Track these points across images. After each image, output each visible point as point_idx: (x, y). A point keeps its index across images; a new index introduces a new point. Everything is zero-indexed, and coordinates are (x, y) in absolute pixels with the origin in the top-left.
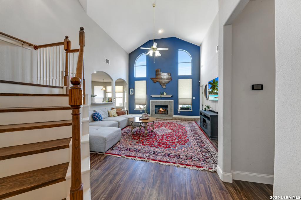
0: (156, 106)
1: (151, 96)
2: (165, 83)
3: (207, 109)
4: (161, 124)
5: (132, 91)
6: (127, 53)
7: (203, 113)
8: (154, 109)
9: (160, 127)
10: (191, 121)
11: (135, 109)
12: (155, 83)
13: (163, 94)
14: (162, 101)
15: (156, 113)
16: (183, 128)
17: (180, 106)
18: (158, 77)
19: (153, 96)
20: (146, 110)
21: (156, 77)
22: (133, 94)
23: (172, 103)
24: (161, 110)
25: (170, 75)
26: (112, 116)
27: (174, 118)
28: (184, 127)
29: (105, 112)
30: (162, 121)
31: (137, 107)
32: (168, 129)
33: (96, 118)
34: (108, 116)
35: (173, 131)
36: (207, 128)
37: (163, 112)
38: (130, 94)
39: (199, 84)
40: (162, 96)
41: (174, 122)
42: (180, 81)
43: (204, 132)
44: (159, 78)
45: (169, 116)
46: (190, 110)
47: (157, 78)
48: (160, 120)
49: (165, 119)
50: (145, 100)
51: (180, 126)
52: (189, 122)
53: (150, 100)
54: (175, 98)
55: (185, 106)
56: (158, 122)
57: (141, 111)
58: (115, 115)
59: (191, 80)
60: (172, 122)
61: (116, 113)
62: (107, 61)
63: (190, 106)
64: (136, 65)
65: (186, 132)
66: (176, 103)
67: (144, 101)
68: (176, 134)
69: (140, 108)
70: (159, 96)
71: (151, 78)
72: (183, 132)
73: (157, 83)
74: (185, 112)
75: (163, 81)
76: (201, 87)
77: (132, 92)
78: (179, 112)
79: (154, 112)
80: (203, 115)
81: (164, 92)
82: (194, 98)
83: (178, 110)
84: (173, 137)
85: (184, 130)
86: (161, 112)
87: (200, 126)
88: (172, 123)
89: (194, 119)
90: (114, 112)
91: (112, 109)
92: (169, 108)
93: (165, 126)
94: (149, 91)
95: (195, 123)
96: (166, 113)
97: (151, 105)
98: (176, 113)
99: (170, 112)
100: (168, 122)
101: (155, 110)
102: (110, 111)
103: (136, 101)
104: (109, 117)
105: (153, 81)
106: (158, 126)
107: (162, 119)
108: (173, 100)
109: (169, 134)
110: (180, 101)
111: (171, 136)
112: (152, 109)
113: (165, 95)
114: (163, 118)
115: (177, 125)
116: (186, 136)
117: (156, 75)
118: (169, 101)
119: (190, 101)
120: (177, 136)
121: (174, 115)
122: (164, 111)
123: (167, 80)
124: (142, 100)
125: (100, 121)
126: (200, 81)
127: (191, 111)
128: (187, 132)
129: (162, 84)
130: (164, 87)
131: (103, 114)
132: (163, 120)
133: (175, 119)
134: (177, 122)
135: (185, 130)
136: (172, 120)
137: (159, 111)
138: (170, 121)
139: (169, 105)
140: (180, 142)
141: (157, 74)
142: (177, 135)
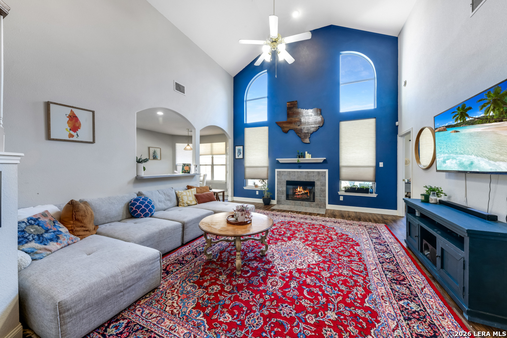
0: (289, 183)
1: (278, 161)
2: (308, 133)
3: (433, 198)
4: (293, 228)
5: (239, 150)
6: (229, 75)
7: (420, 208)
8: (285, 189)
9: (289, 239)
10: (376, 222)
11: (245, 188)
12: (286, 132)
13: (304, 156)
14: (301, 172)
15: (288, 198)
16: (352, 246)
17: (344, 184)
18: (293, 119)
19: (281, 160)
20: (268, 191)
21: (289, 120)
22: (241, 157)
23: (325, 176)
24: (300, 192)
25: (321, 114)
26: (183, 203)
27: (328, 210)
28: (358, 245)
29: (169, 196)
30: (298, 218)
31: (250, 184)
32: (310, 249)
33: (136, 211)
34: (176, 204)
35: (321, 259)
36: (442, 267)
37: (305, 196)
38: (237, 157)
39: (395, 130)
40: (302, 160)
41: (329, 225)
42: (344, 126)
43: (428, 275)
44: (295, 122)
45: (317, 205)
46: (372, 193)
47: (290, 123)
48: (294, 215)
49: (306, 213)
50: (266, 169)
51: (345, 240)
52: (370, 228)
53: (276, 170)
54: (333, 165)
55: (357, 184)
56: (289, 222)
57: (257, 193)
58: (191, 201)
59: (372, 121)
60: (323, 223)
61: (194, 197)
62: (180, 88)
63: (370, 184)
64: (248, 99)
65: (366, 269)
66: (335, 177)
67: (264, 172)
68: (331, 277)
69: (256, 186)
70: (295, 160)
71: (277, 123)
72: (354, 266)
73: (292, 133)
74: (357, 197)
75: (305, 128)
76: (402, 136)
77: (241, 153)
78: (341, 199)
79: (284, 197)
80: (417, 214)
81: (306, 152)
82: (381, 165)
83: (340, 193)
84: (320, 287)
85: (356, 258)
86: (299, 195)
87: (405, 245)
88: (324, 227)
89: (382, 215)
90: (189, 196)
91: (189, 187)
92: (317, 188)
93: (303, 236)
94: (274, 150)
95: (387, 232)
96: (310, 198)
97: (278, 179)
98: (334, 199)
99: (320, 197)
100: (314, 222)
101: (287, 190)
102: (182, 193)
103: (248, 172)
104: (178, 206)
105: (282, 128)
106: (285, 233)
107: (300, 213)
108: (327, 171)
109: (309, 274)
110: (344, 172)
111: (315, 286)
112: (280, 188)
113: (308, 157)
114: (303, 209)
115: (337, 234)
116: (368, 291)
117: (289, 115)
118: (318, 172)
119: (370, 173)
120: (335, 285)
121: (329, 204)
122: (307, 193)
123: (313, 126)
124: (260, 169)
125: (146, 217)
126: (397, 123)
127: (374, 195)
128: (368, 267)
129: (302, 136)
130: (307, 141)
131: (163, 199)
132: (300, 215)
133: (333, 215)
134: (336, 226)
135: (360, 259)
136: (324, 218)
137: (294, 194)
138: (319, 221)
139: (318, 180)
140: (345, 327)
141: (290, 112)
142: (335, 280)
